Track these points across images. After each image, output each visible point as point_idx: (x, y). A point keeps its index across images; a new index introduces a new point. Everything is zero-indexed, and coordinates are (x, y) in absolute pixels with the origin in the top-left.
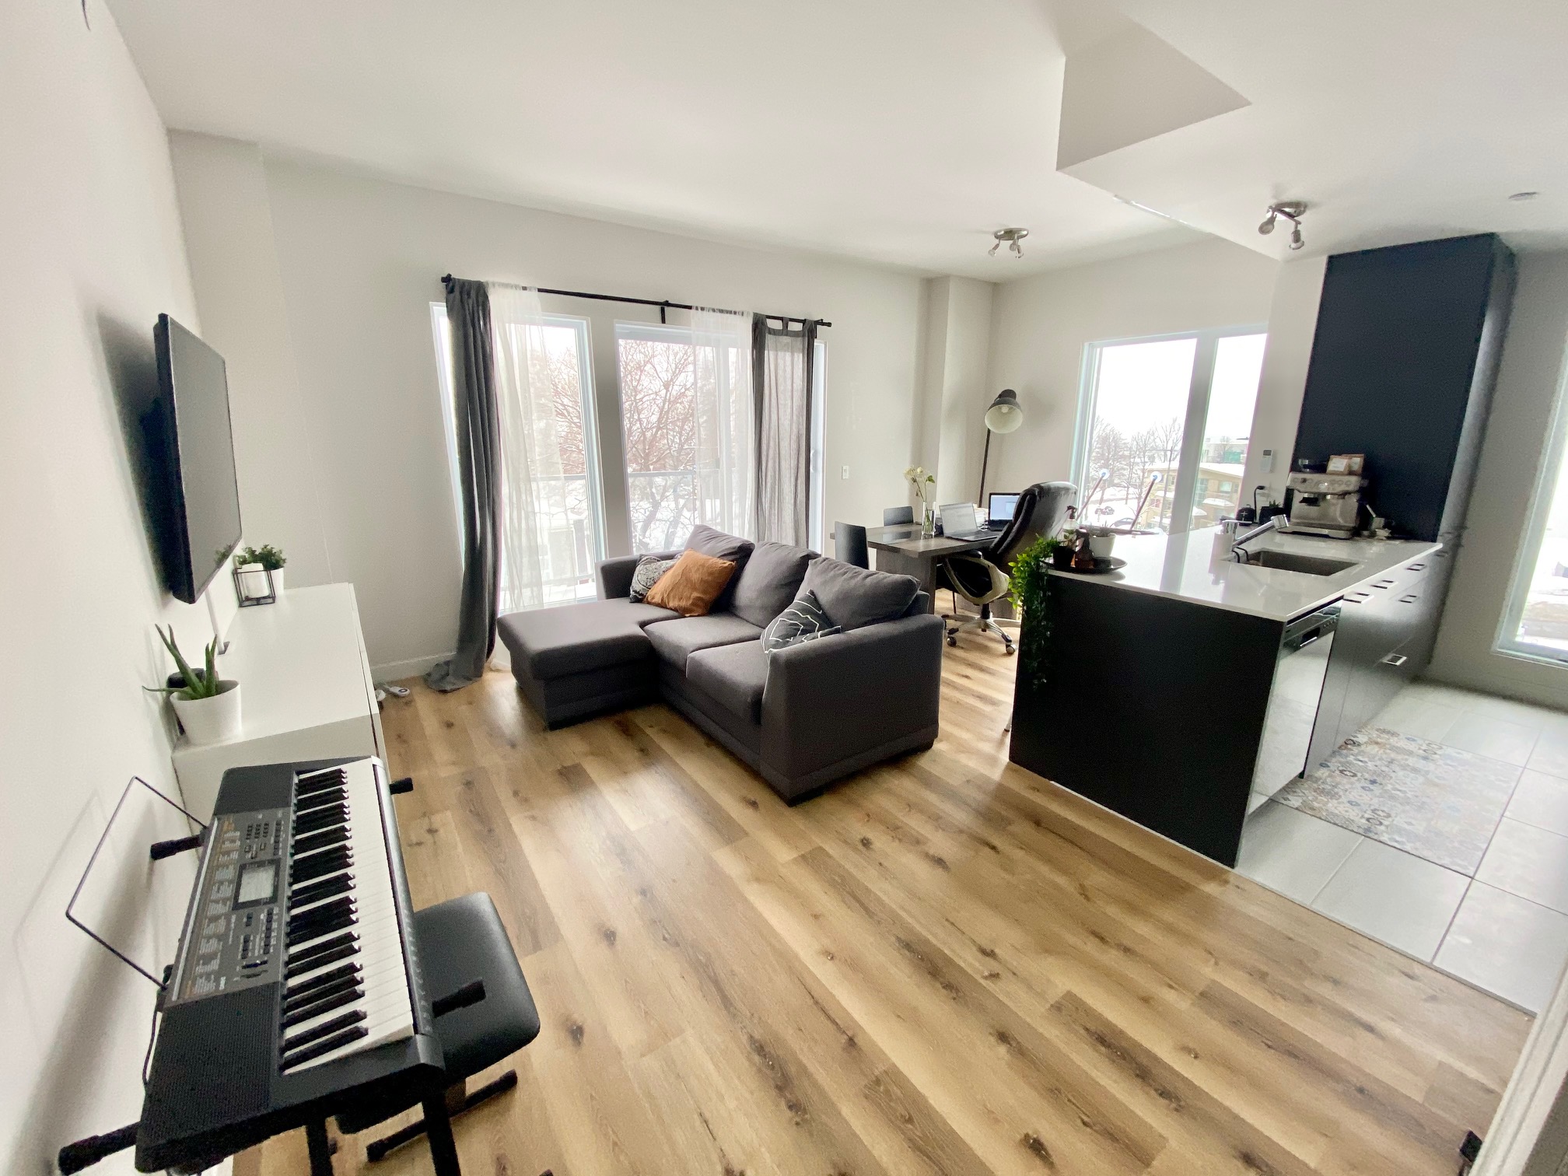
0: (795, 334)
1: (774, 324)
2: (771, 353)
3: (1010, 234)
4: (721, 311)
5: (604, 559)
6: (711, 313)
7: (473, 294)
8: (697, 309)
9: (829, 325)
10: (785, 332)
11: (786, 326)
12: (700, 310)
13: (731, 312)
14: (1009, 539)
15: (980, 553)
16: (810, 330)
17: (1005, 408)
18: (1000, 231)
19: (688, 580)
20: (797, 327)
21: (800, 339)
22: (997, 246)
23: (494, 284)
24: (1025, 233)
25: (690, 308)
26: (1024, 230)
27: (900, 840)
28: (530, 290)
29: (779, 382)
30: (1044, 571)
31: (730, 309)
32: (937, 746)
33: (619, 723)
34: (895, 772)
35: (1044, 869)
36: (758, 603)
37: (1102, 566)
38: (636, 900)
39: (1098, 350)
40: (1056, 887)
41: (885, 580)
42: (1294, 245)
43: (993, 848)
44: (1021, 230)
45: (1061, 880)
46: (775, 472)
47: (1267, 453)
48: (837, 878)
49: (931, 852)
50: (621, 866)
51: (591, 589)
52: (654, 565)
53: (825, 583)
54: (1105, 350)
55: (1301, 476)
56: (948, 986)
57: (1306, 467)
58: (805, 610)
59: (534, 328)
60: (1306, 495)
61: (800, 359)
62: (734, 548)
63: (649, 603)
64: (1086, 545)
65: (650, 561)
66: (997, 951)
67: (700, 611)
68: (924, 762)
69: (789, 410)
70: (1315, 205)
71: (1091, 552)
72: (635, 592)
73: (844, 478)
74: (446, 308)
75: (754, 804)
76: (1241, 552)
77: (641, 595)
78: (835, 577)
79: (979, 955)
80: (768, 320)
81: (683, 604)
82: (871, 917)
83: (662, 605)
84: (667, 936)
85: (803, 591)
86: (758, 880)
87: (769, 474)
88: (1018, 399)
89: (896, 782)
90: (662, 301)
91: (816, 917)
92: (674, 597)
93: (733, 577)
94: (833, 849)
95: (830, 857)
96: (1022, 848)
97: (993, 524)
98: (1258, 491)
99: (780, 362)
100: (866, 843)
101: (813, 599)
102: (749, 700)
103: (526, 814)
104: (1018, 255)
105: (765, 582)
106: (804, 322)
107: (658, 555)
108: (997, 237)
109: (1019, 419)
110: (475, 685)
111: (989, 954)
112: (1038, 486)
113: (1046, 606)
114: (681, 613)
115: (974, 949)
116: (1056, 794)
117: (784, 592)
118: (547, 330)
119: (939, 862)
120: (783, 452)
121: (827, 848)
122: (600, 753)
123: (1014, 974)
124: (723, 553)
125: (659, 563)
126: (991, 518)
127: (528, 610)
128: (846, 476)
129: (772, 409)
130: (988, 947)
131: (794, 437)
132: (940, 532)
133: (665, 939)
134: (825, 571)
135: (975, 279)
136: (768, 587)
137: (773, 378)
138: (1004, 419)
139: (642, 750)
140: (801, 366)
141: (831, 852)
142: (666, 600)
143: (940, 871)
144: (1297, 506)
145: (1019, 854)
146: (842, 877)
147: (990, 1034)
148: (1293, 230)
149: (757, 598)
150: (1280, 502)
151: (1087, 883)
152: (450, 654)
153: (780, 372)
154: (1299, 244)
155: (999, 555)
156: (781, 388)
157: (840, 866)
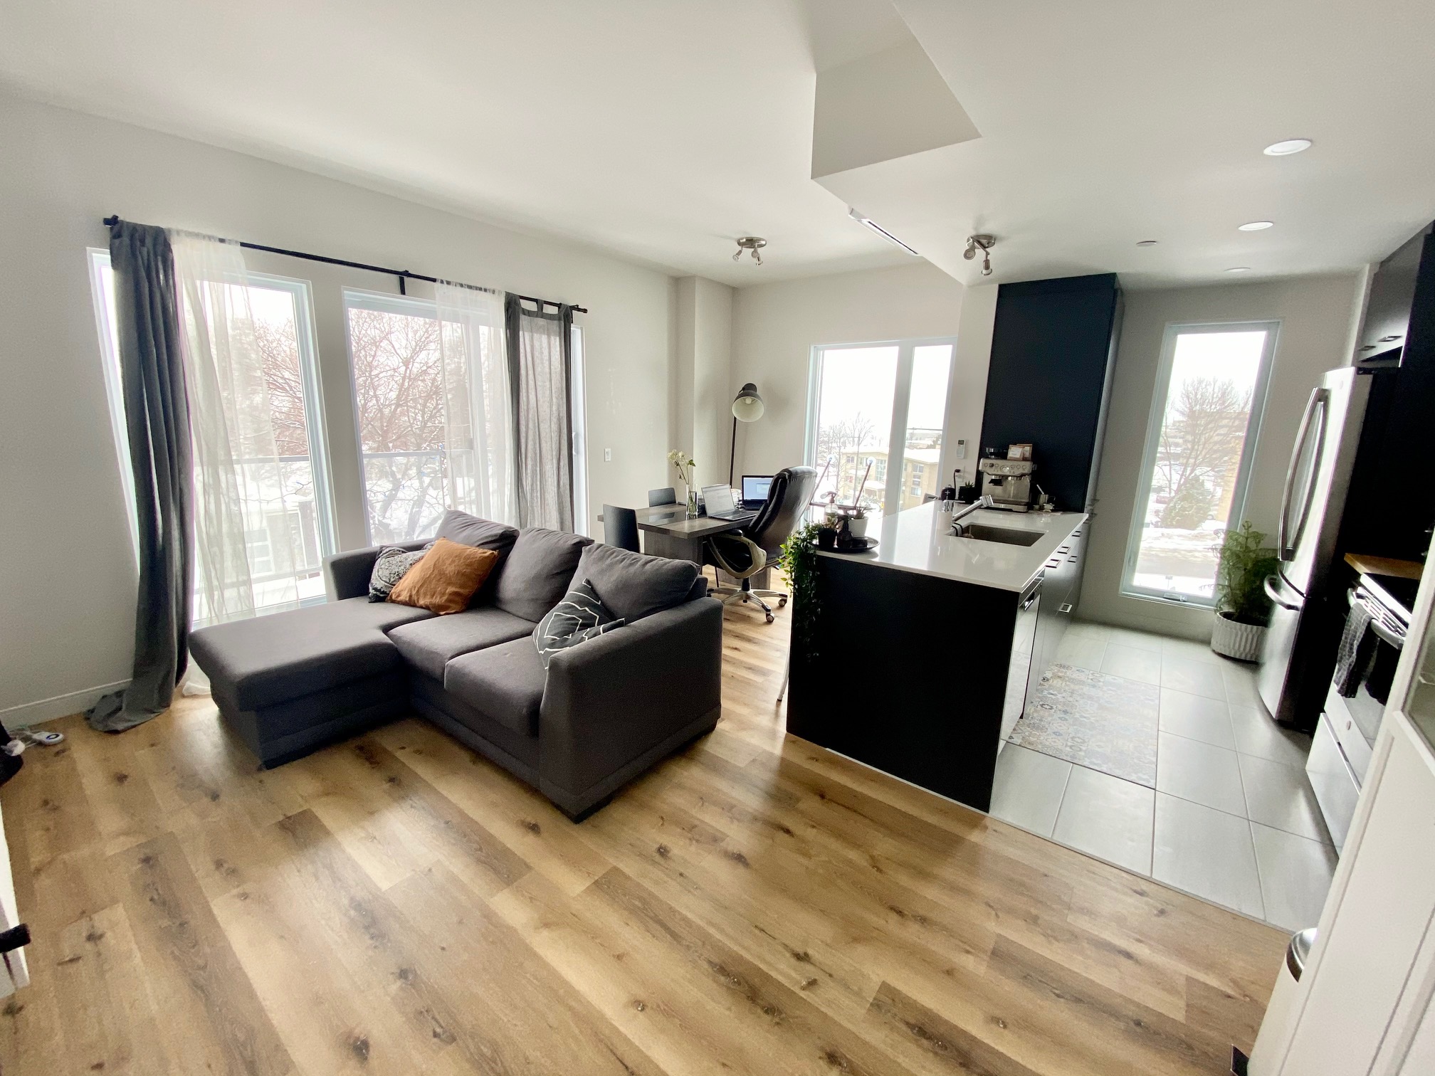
0: (551, 317)
1: (526, 305)
2: (526, 333)
3: (751, 242)
4: (470, 287)
5: (334, 552)
6: (459, 288)
7: (149, 241)
8: (442, 282)
9: (585, 311)
10: (540, 314)
11: (541, 308)
12: (445, 283)
13: (480, 289)
14: (765, 518)
15: (741, 532)
16: (566, 315)
17: (748, 400)
18: (742, 239)
19: (442, 574)
20: (553, 310)
21: (556, 322)
22: (740, 252)
23: (178, 232)
24: (764, 243)
25: (434, 280)
26: (763, 240)
27: (697, 841)
28: (230, 244)
29: (536, 363)
30: (812, 552)
31: (479, 286)
32: (721, 725)
33: (361, 748)
34: (683, 762)
35: (834, 845)
36: (527, 595)
37: (860, 546)
38: (395, 986)
39: (821, 352)
40: (850, 862)
41: (665, 567)
42: (984, 272)
43: (788, 831)
44: (760, 239)
45: (853, 855)
46: (536, 454)
47: (961, 442)
48: (637, 903)
49: (730, 848)
50: (371, 942)
51: (319, 586)
52: (398, 558)
53: (602, 572)
54: (827, 352)
55: (989, 461)
56: (770, 1010)
57: (991, 454)
58: (582, 602)
59: (236, 288)
60: (993, 477)
61: (556, 343)
62: (496, 535)
63: (393, 602)
64: (845, 527)
65: (392, 554)
66: (810, 952)
67: (458, 608)
68: (712, 746)
69: (548, 392)
70: (1002, 239)
71: (850, 533)
72: (375, 589)
73: (607, 460)
74: (109, 257)
75: (534, 828)
76: (958, 527)
77: (383, 592)
78: (611, 566)
79: (793, 961)
80: (521, 300)
81: (437, 600)
82: (679, 943)
83: (410, 603)
84: (438, 1030)
85: (577, 581)
86: (547, 925)
87: (529, 455)
88: (759, 392)
89: (686, 774)
90: (401, 269)
91: (619, 957)
92: (425, 594)
93: (495, 568)
94: (630, 867)
95: (628, 878)
96: (814, 827)
97: (748, 504)
98: (956, 474)
99: (537, 344)
100: (663, 851)
101: (590, 588)
102: (525, 711)
103: (235, 891)
104: (758, 262)
105: (533, 572)
106: (559, 306)
107: (402, 546)
108: (739, 244)
109: (760, 411)
110: (159, 720)
111: (802, 957)
112: (786, 470)
113: (815, 586)
114: (434, 611)
115: (788, 955)
116: (833, 762)
117: (556, 582)
118: (253, 291)
119: (739, 858)
120: (543, 435)
121: (621, 866)
122: (333, 791)
123: (831, 975)
124: (485, 541)
125: (404, 555)
126: (745, 499)
127: (234, 620)
128: (609, 458)
129: (530, 391)
130: (800, 951)
131: (554, 420)
132: (703, 512)
133: (436, 1035)
134: (601, 559)
135: (718, 283)
136: (536, 578)
137: (529, 358)
138: (748, 410)
139: (392, 780)
140: (558, 349)
141: (627, 870)
142: (415, 598)
143: (741, 870)
144: (986, 485)
145: (810, 834)
146: (640, 899)
147: (820, 1058)
148: (984, 259)
149: (525, 590)
150: (972, 482)
151: (875, 853)
152: (123, 680)
153: (536, 354)
154: (989, 271)
155: (758, 532)
156: (538, 369)
157: (638, 885)
